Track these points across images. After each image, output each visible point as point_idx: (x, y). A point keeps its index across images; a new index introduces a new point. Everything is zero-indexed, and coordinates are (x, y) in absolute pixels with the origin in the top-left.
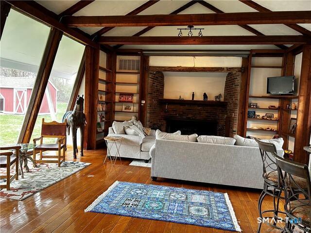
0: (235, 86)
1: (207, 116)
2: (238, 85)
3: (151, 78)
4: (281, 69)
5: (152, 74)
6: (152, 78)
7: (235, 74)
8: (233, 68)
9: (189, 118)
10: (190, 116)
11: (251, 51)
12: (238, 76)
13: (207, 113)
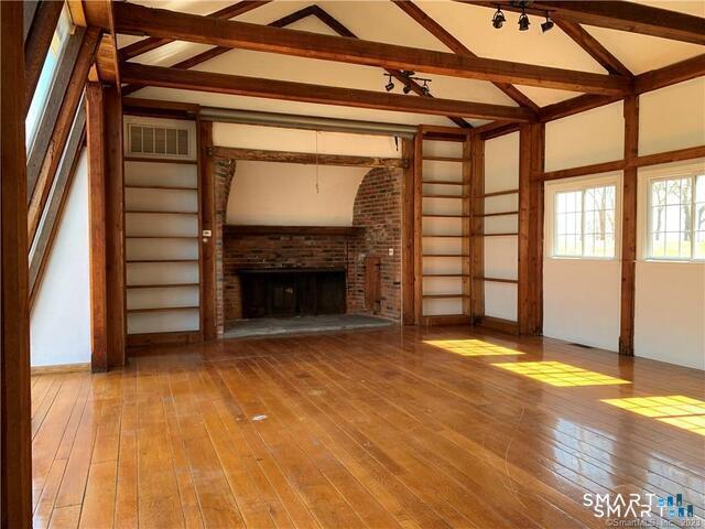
0: (393, 194)
1: (325, 259)
2: (398, 193)
3: (220, 175)
4: (461, 164)
5: (223, 165)
6: (223, 176)
7: (393, 170)
8: (389, 159)
9: (289, 266)
10: (291, 261)
11: (420, 127)
12: (398, 175)
13: (325, 251)
